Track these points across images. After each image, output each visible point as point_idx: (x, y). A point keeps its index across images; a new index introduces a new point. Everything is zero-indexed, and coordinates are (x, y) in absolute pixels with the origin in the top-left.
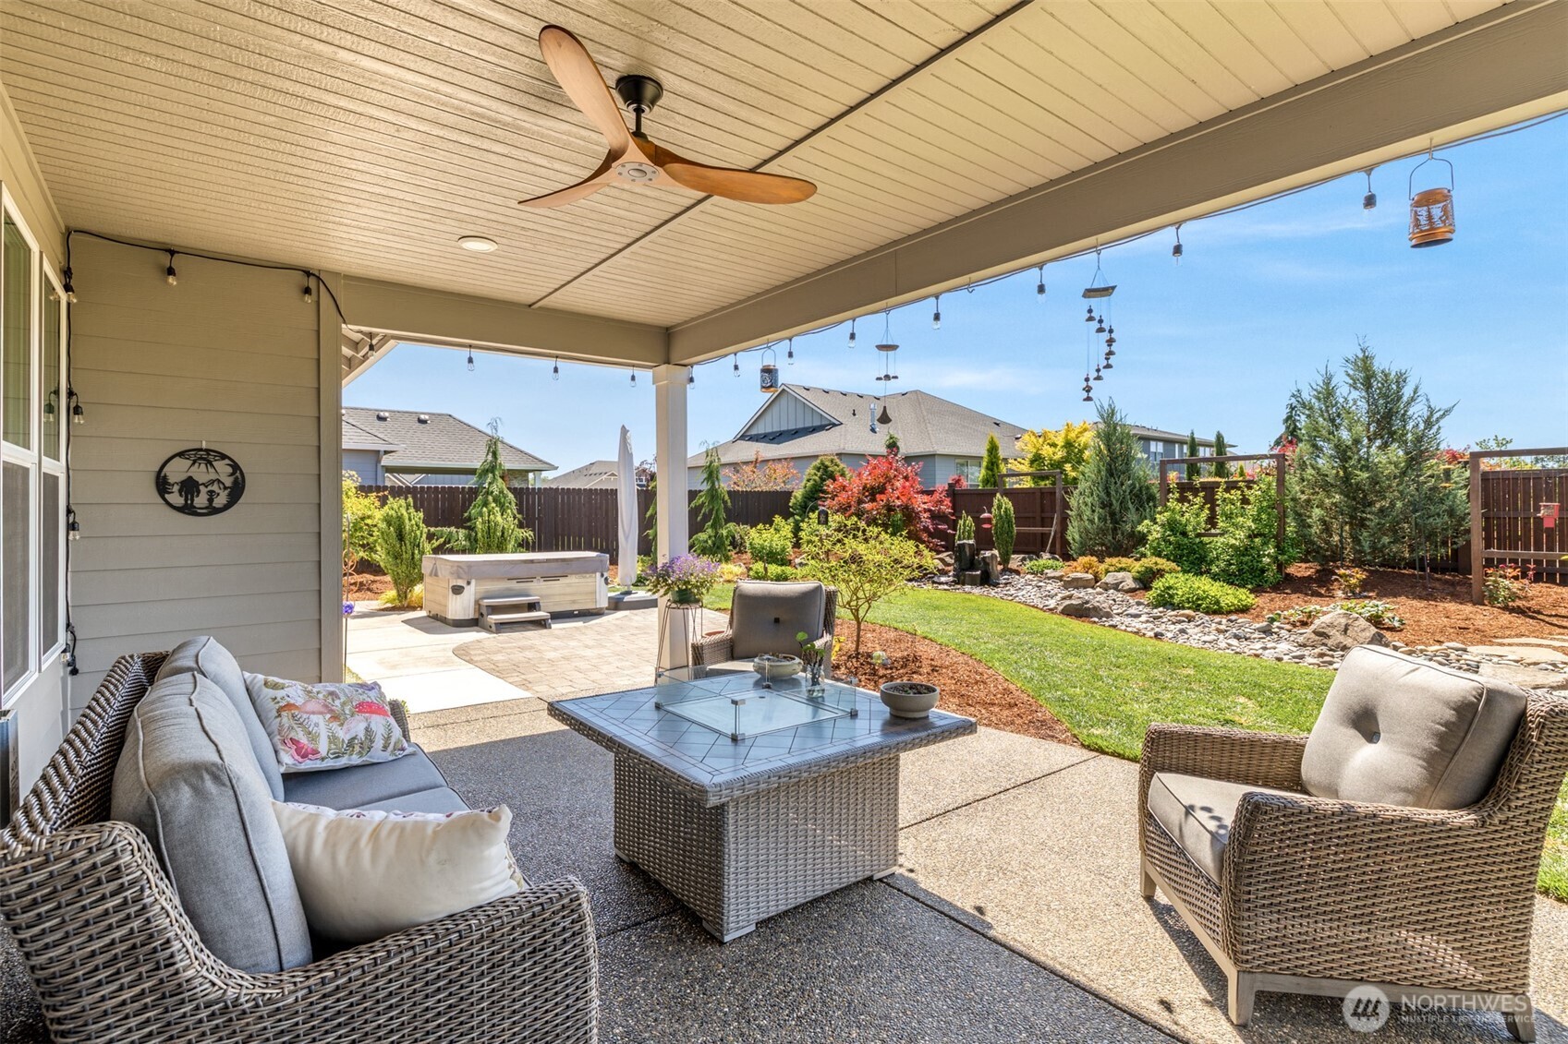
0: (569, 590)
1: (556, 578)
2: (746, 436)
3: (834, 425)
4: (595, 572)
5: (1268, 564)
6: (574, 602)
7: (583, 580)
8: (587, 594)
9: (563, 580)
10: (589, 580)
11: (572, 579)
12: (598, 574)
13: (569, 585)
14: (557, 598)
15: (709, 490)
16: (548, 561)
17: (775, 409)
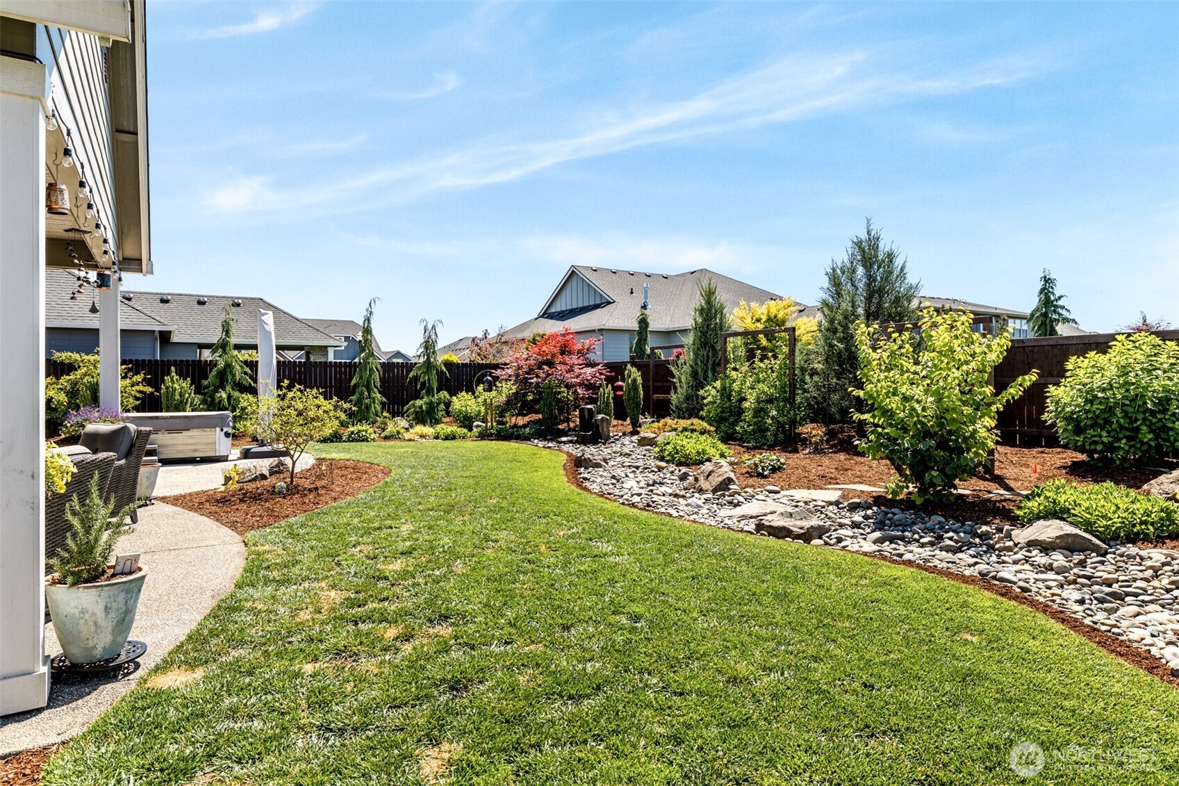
0: (190, 441)
1: (179, 431)
2: (547, 314)
3: (609, 303)
4: (215, 427)
5: (770, 425)
6: (195, 450)
7: (205, 434)
8: (207, 444)
9: (185, 433)
10: (209, 433)
11: (195, 433)
12: (218, 429)
13: (191, 437)
14: (180, 448)
15: (425, 362)
16: (171, 417)
17: (568, 289)
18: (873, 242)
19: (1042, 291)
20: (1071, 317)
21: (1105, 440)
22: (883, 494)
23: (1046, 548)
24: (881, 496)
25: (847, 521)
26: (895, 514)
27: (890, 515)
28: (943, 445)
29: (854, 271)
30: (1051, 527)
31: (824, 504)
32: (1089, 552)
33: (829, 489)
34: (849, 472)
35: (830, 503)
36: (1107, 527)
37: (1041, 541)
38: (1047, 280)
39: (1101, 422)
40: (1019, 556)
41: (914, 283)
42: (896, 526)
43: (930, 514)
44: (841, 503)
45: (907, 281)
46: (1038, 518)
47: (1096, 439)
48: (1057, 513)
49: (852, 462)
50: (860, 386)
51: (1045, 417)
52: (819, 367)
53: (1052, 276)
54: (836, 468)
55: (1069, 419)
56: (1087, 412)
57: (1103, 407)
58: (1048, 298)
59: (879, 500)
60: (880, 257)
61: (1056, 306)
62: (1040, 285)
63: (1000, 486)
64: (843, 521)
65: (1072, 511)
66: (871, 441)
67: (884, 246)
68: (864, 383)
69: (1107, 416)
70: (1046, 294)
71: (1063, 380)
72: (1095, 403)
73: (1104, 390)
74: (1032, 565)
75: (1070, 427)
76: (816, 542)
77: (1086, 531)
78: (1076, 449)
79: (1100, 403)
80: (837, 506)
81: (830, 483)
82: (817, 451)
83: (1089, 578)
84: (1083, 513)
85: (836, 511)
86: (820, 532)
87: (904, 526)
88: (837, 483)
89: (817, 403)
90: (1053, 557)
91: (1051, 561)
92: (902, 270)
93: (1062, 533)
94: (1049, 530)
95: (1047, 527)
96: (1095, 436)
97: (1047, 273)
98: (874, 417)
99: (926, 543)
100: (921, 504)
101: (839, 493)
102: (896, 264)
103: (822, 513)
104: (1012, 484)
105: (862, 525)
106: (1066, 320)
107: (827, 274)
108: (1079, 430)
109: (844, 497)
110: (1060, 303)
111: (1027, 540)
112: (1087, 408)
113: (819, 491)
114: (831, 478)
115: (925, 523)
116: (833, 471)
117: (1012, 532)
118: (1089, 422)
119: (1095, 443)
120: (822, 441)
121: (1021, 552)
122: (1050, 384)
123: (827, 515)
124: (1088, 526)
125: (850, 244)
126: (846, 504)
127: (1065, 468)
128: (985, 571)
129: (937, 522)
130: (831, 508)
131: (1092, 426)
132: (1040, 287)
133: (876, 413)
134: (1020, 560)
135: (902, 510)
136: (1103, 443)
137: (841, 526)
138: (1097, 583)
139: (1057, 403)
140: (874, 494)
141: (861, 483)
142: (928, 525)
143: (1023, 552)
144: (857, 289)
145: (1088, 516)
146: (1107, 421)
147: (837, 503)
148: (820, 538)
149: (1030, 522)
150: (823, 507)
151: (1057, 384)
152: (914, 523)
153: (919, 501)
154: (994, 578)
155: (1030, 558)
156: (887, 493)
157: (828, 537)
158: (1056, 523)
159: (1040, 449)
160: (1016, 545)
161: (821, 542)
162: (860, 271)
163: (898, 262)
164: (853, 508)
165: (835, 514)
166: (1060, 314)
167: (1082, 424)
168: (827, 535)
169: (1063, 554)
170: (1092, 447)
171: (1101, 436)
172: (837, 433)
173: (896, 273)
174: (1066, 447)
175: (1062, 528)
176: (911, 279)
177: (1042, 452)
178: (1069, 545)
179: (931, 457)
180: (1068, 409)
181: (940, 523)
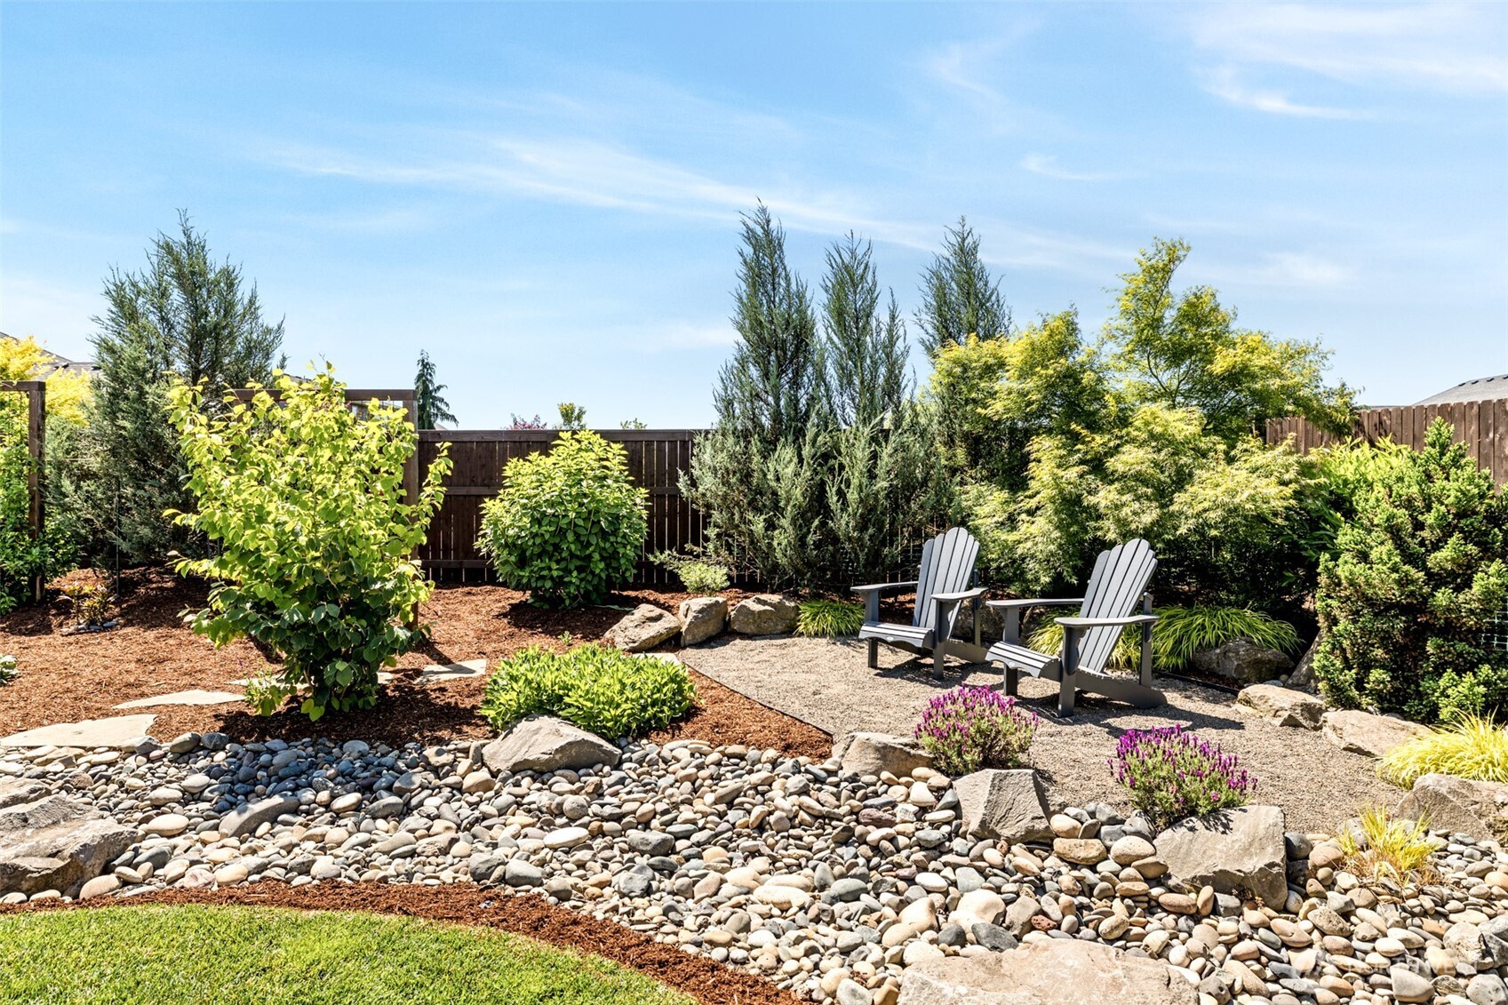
18: (195, 249)
19: (420, 377)
20: (450, 413)
21: (555, 573)
22: (243, 708)
23: (540, 772)
24: (241, 714)
25: (172, 792)
26: (273, 753)
27: (264, 758)
28: (357, 607)
29: (164, 294)
30: (542, 732)
31: (113, 755)
32: (600, 766)
33: (123, 713)
34: (168, 665)
35: (131, 752)
36: (616, 719)
37: (533, 761)
38: (425, 365)
39: (550, 549)
40: (505, 798)
41: (273, 325)
42: (281, 780)
43: (341, 740)
44: (156, 747)
45: (260, 321)
46: (519, 717)
47: (545, 573)
48: (545, 704)
49: (171, 641)
50: (188, 505)
51: (478, 544)
52: (94, 463)
53: (431, 361)
54: (139, 661)
55: (510, 546)
56: (533, 536)
57: (552, 529)
58: (426, 387)
59: (235, 725)
60: (211, 276)
61: (435, 398)
62: (417, 370)
63: (431, 657)
64: (162, 793)
65: (567, 700)
66: (217, 612)
67: (216, 261)
68: (198, 499)
69: (557, 540)
70: (424, 382)
71: (501, 491)
72: (544, 523)
73: (552, 505)
74: (529, 811)
75: (513, 559)
76: (97, 885)
77: (588, 729)
78: (519, 587)
79: (550, 524)
80: (146, 755)
81: (127, 697)
82: (98, 625)
83: (618, 818)
84: (581, 700)
85: (143, 769)
86: (106, 855)
87: (298, 777)
88: (143, 695)
89: (95, 532)
90: (556, 788)
91: (558, 799)
92: (252, 302)
93: (563, 742)
94: (539, 737)
95: (537, 732)
96: (542, 569)
97: (425, 356)
98: (222, 564)
99: (345, 809)
100: (322, 719)
101: (148, 720)
102: (239, 295)
103: (109, 780)
104: (446, 650)
105: (206, 793)
106: (446, 416)
107: (108, 293)
108: (523, 562)
109: (158, 728)
110: (439, 394)
111: (510, 764)
112: (534, 530)
113: (101, 722)
114: (129, 685)
115: (338, 760)
116: (133, 666)
117: (484, 751)
118: (537, 550)
119: (543, 578)
120: (104, 605)
121: (506, 790)
122: (486, 496)
123: (122, 784)
124: (589, 721)
125: (153, 249)
126: (166, 746)
127: (505, 615)
128: (483, 869)
129: (356, 754)
130: (131, 762)
131: (540, 556)
132: (417, 373)
133: (226, 556)
134: (509, 806)
135: (287, 739)
136: (552, 578)
137: (159, 806)
138: (630, 826)
139: (495, 525)
140: (224, 710)
141: (193, 686)
142: (343, 764)
143: (509, 788)
144: (172, 327)
145: (589, 704)
146: (557, 547)
147: (145, 750)
148: (107, 870)
149: (509, 727)
150: (110, 764)
151: (493, 497)
152: (314, 766)
153: (315, 713)
154: (503, 879)
155: (523, 797)
156: (249, 703)
157: (129, 864)
158: (545, 722)
159: (467, 589)
160: (494, 775)
161: (111, 880)
162: (176, 296)
163: (243, 293)
164: (184, 754)
165: (142, 777)
166: (439, 409)
167: (528, 553)
168: (128, 855)
169: (565, 777)
170: (539, 584)
171: (550, 569)
172: (136, 584)
173: (239, 309)
174: (504, 585)
175: (557, 731)
176: (268, 318)
177: (469, 593)
178: (575, 761)
179: (334, 634)
180: (511, 532)
181: (362, 755)
